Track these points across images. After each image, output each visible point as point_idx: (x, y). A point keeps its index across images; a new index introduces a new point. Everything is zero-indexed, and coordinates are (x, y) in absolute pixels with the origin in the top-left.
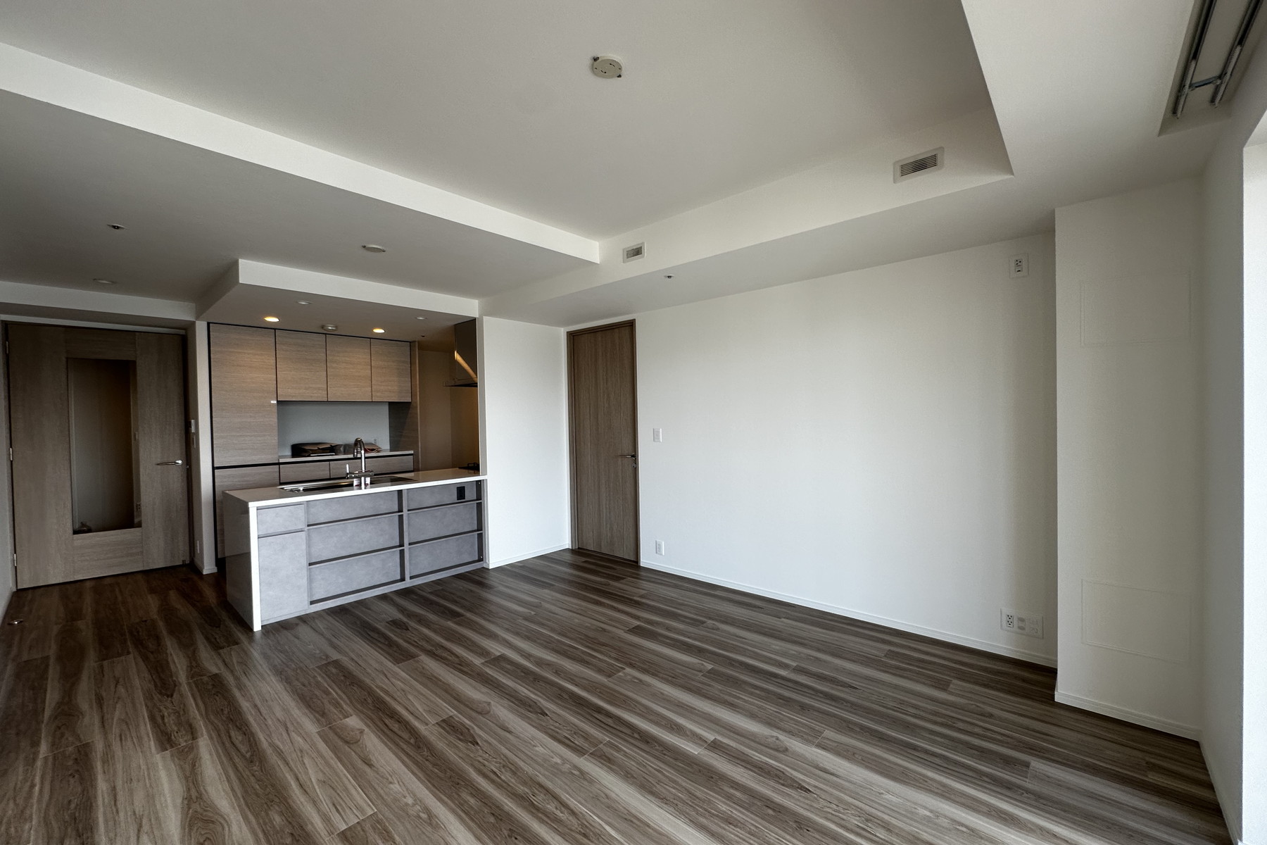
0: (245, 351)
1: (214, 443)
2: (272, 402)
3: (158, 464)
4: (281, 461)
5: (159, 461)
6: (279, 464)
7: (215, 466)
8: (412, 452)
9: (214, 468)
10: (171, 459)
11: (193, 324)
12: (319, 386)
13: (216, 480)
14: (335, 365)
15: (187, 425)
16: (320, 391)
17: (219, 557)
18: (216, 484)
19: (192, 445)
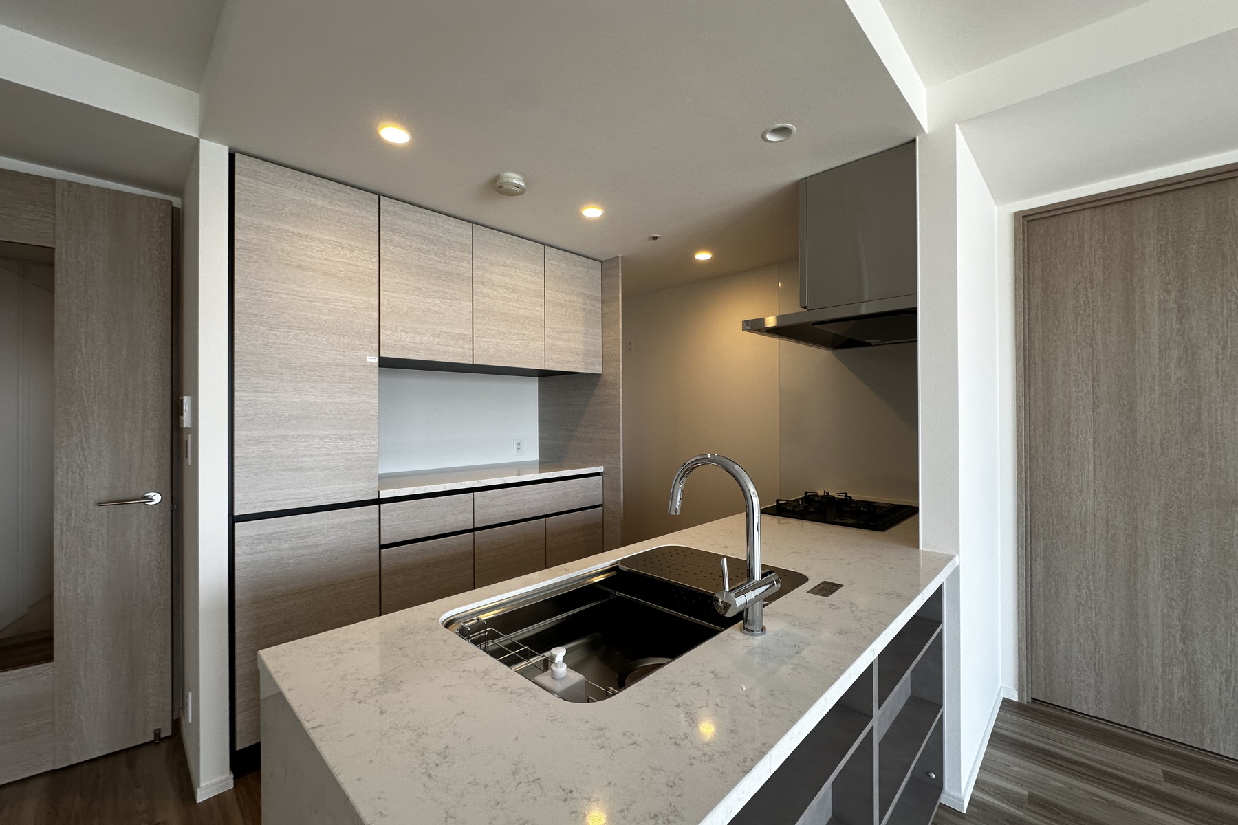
0: (317, 235)
1: (236, 455)
2: (369, 359)
3: (100, 504)
4: (385, 494)
5: (104, 495)
6: (379, 501)
7: (236, 513)
8: (600, 469)
9: (233, 520)
10: (135, 491)
11: (192, 148)
12: (457, 330)
13: (238, 550)
14: (485, 290)
15: (176, 410)
16: (461, 342)
17: (238, 748)
18: (237, 560)
19: (185, 459)
